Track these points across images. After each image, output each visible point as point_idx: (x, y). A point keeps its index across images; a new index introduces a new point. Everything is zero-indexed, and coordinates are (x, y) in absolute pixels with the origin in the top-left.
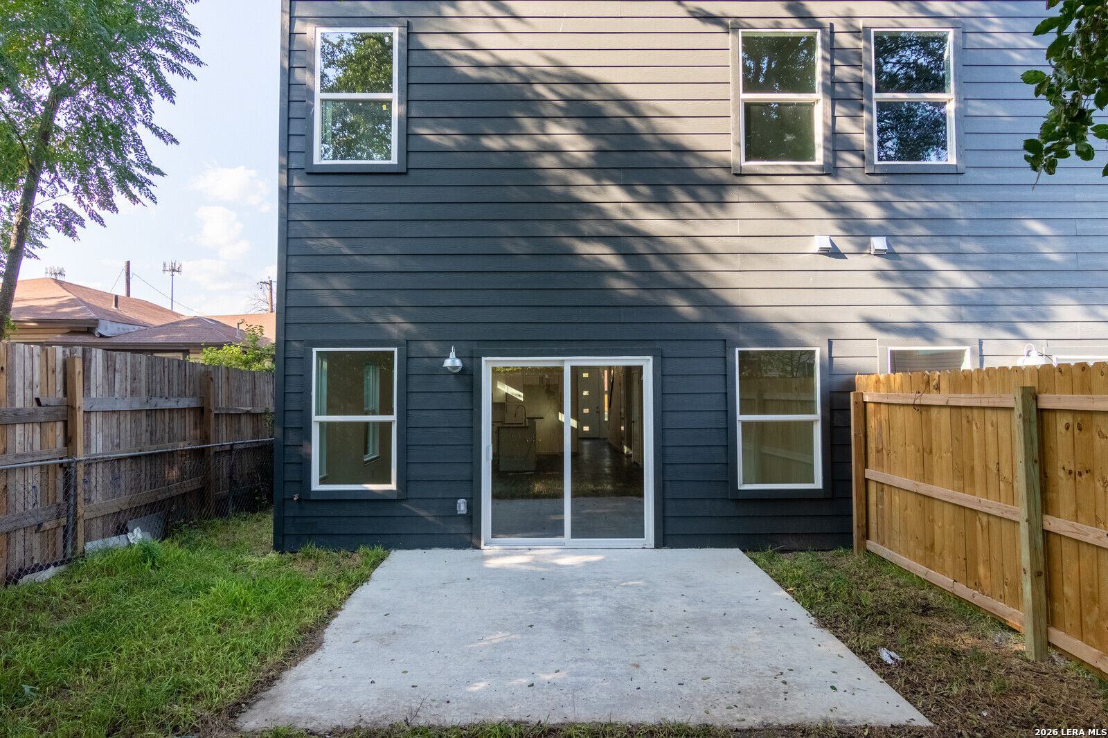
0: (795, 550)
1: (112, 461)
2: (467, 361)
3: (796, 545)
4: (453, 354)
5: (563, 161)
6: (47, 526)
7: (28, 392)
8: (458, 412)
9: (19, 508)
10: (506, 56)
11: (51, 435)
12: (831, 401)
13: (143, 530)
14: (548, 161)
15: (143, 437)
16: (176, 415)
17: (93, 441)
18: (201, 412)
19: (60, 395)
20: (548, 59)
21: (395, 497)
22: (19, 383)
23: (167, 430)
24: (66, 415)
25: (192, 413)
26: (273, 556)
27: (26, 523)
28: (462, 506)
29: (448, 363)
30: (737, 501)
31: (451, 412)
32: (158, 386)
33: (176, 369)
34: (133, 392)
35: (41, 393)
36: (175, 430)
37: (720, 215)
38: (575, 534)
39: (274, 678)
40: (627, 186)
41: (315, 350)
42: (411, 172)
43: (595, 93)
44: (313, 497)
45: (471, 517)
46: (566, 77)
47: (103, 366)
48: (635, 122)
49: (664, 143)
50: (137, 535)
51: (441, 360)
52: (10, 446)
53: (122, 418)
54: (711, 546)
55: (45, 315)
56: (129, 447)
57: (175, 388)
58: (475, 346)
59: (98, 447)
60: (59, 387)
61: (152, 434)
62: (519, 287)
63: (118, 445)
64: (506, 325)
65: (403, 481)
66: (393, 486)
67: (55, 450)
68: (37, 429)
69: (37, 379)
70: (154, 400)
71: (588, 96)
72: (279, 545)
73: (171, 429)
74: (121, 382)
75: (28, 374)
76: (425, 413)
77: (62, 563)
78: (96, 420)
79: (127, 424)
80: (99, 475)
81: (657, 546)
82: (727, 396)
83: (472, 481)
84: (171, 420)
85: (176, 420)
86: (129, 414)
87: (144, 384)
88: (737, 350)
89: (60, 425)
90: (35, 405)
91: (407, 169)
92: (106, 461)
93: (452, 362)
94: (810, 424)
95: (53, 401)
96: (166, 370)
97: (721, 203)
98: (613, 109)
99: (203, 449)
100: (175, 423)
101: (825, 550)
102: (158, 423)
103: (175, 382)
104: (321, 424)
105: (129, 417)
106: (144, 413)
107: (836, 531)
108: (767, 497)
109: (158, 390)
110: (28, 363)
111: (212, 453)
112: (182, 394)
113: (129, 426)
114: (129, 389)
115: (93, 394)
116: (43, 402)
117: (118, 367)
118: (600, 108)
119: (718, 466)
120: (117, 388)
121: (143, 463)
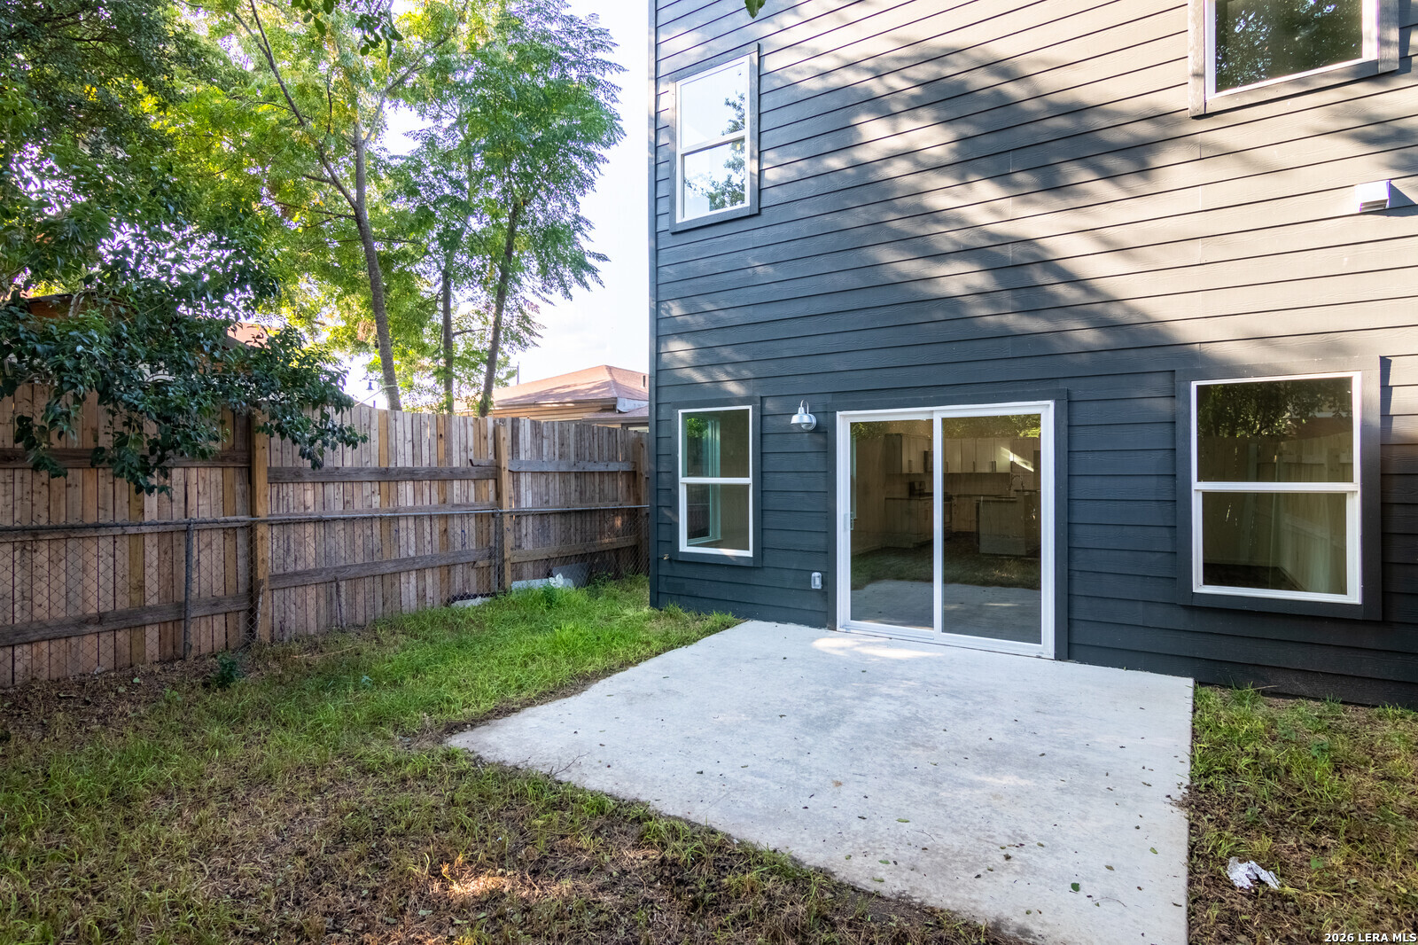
0: (1302, 697)
1: (542, 515)
2: (821, 416)
3: (1303, 688)
4: (801, 410)
5: (917, 163)
6: (481, 564)
7: (463, 454)
8: (813, 475)
9: (458, 546)
10: (852, 53)
11: (484, 490)
12: (1384, 462)
13: (565, 577)
14: (899, 168)
15: (573, 495)
16: (606, 478)
17: (523, 497)
18: (633, 475)
19: (491, 457)
20: (897, 39)
21: (751, 564)
22: (455, 447)
23: (597, 491)
24: (495, 473)
25: (624, 476)
26: (646, 610)
27: (463, 559)
28: (816, 580)
29: (795, 419)
30: (1191, 608)
31: (805, 475)
32: (587, 451)
33: (606, 435)
34: (561, 456)
35: (475, 455)
36: (606, 492)
37: (1146, 188)
38: (948, 627)
39: (514, 710)
40: (1000, 177)
41: (680, 412)
42: (763, 211)
43: (955, 65)
44: (680, 559)
45: (826, 593)
46: (921, 56)
47: (532, 433)
48: (1012, 89)
49: (1052, 106)
50: (558, 581)
51: (787, 417)
52: (448, 497)
53: (550, 478)
54: (1145, 670)
55: (581, 397)
56: (558, 504)
57: (606, 453)
58: (829, 399)
59: (527, 502)
60: (490, 450)
61: (581, 493)
62: (879, 325)
63: (547, 502)
64: (863, 373)
65: (760, 549)
66: (749, 554)
67: (486, 503)
68: (472, 485)
69: (471, 443)
70: (581, 464)
71: (948, 71)
72: (655, 603)
73: (602, 490)
74: (549, 446)
75: (464, 440)
76: (778, 476)
77: (487, 595)
78: (525, 480)
79: (556, 483)
80: (528, 526)
81: (1058, 657)
82: (1175, 453)
83: (826, 553)
84: (602, 482)
85: (606, 482)
86: (557, 475)
87: (572, 448)
88: (1194, 385)
89: (491, 482)
90: (469, 465)
91: (760, 209)
92: (534, 515)
93: (802, 417)
94: (1340, 499)
95: (484, 462)
96: (596, 437)
97: (1144, 171)
98: (982, 80)
99: (636, 509)
100: (606, 485)
101: (1367, 706)
102: (588, 484)
103: (606, 447)
104: (688, 486)
105: (557, 478)
106: (573, 476)
107: (1391, 677)
108: (1245, 608)
109: (587, 454)
110: (463, 431)
111: (644, 513)
112: (614, 458)
113: (557, 486)
114: (557, 453)
115: (522, 457)
116: (475, 463)
117: (545, 434)
118: (963, 84)
119: (1158, 555)
120: (545, 453)
121: (573, 518)
